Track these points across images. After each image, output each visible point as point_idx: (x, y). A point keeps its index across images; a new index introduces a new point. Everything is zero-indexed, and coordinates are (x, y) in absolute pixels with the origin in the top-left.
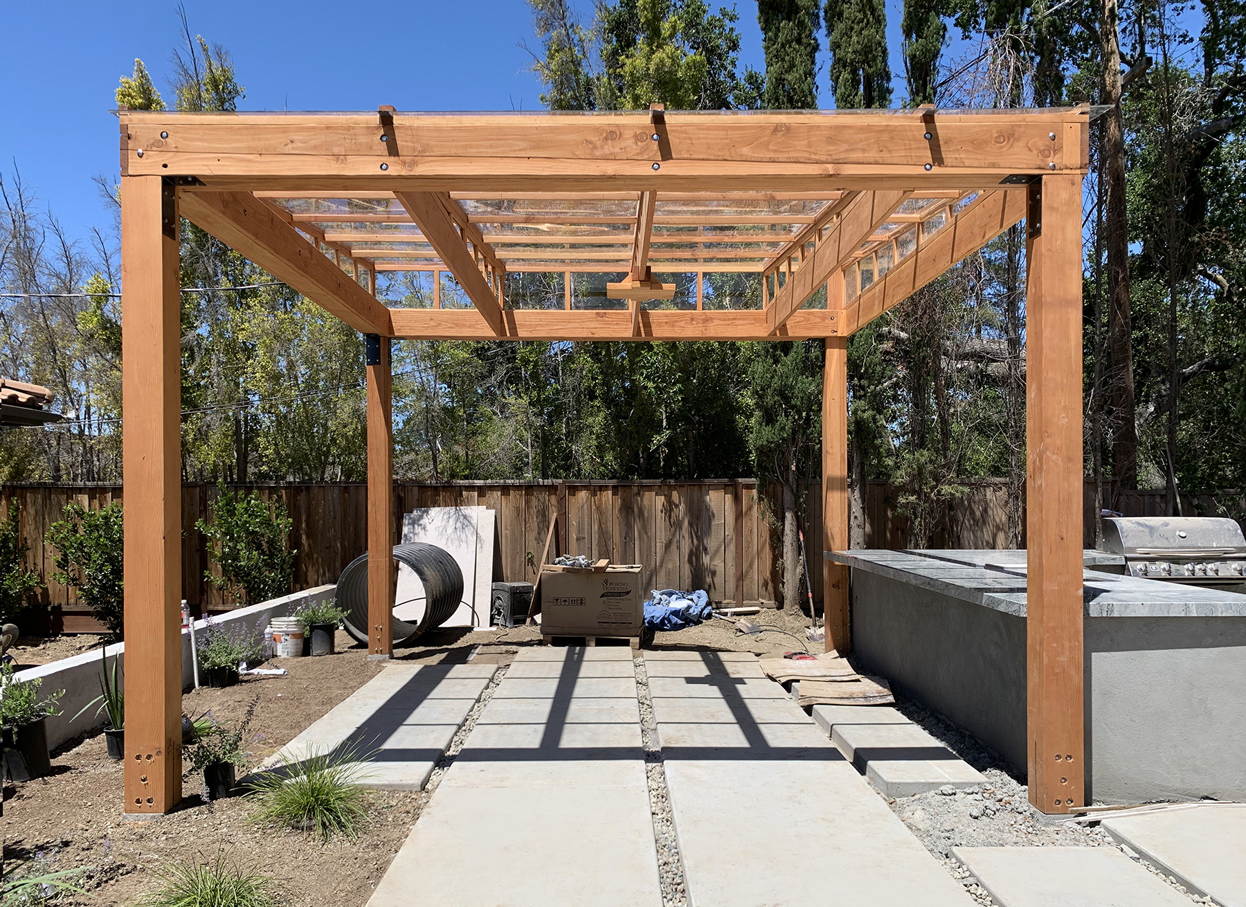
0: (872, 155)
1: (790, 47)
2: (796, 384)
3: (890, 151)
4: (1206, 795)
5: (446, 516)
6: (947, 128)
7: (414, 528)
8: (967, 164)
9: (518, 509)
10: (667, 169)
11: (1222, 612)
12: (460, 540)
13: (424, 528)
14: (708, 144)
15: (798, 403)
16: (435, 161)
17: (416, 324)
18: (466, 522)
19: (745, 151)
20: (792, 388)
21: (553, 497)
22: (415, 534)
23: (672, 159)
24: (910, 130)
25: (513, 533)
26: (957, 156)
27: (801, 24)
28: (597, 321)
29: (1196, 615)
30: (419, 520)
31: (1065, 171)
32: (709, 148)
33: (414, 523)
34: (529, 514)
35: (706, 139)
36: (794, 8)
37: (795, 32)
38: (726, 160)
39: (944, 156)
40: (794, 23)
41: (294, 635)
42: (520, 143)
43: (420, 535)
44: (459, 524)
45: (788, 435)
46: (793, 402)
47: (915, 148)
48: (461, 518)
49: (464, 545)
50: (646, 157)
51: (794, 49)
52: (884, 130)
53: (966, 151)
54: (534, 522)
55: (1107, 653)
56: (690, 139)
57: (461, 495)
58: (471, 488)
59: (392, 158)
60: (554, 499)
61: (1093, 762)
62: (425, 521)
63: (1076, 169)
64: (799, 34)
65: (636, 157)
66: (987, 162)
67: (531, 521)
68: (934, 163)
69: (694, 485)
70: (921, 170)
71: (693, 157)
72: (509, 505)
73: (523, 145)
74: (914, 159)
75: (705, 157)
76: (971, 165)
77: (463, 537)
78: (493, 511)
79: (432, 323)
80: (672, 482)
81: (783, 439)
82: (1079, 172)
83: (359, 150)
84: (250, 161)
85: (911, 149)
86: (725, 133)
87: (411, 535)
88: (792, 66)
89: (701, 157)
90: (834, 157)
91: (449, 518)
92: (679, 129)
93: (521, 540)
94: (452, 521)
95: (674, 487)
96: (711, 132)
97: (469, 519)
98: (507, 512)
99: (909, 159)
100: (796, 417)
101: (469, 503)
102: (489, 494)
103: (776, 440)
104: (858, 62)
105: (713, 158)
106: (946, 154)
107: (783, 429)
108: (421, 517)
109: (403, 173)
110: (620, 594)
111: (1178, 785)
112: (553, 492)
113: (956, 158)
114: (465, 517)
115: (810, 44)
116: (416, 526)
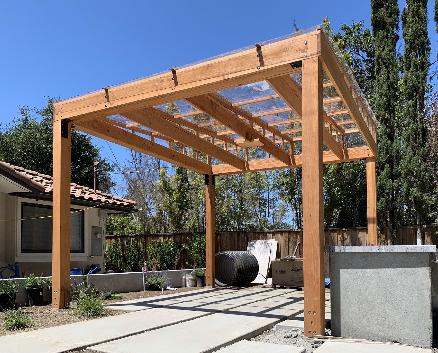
0: (239, 68)
1: (383, 41)
2: (387, 183)
3: (245, 65)
4: (395, 340)
5: (261, 243)
6: (265, 50)
7: (251, 248)
8: (273, 63)
9: (286, 241)
10: (177, 89)
11: (397, 250)
12: (265, 252)
13: (254, 247)
14: (188, 77)
15: (388, 191)
16: (118, 101)
17: (219, 170)
18: (268, 245)
19: (199, 77)
20: (385, 185)
21: (298, 235)
22: (251, 250)
23: (178, 85)
24: (252, 55)
25: (284, 250)
26: (269, 61)
27: (388, 30)
28: (277, 161)
29: (384, 252)
30: (253, 245)
31: (311, 57)
32: (188, 79)
33: (251, 246)
34: (290, 243)
35: (187, 75)
36: (385, 24)
37: (385, 34)
38: (194, 82)
39: (264, 62)
40: (385, 30)
41: (191, 279)
42: (137, 90)
43: (253, 250)
44: (265, 246)
45: (384, 206)
46: (386, 191)
47: (254, 62)
48: (266, 244)
49: (266, 254)
50: (171, 86)
51: (385, 41)
52: (243, 57)
53: (273, 58)
54: (291, 246)
55: (347, 270)
56: (183, 77)
57: (267, 236)
58: (270, 233)
59: (108, 103)
60: (299, 237)
61: (341, 319)
62: (255, 245)
63: (316, 54)
64: (387, 35)
65: (168, 87)
66: (280, 60)
67: (291, 245)
68: (261, 66)
69: (353, 230)
70: (256, 70)
71: (184, 83)
72: (283, 239)
73: (138, 90)
74: (254, 66)
75: (187, 82)
76: (275, 63)
77: (266, 251)
78: (277, 241)
79: (224, 169)
80: (344, 229)
81: (382, 207)
82: (316, 55)
83: (100, 102)
84: (78, 111)
85: (253, 62)
86: (193, 72)
87: (250, 250)
88: (384, 49)
89: (186, 82)
90: (227, 72)
91: (262, 244)
92: (179, 74)
93: (287, 252)
94: (263, 245)
95: (345, 231)
96: (189, 73)
97: (269, 244)
98: (282, 242)
99: (252, 67)
100: (388, 198)
101: (269, 239)
102: (276, 234)
103: (380, 208)
104: (412, 40)
105: (190, 82)
106: (265, 61)
107: (382, 203)
108: (254, 244)
109: (111, 107)
110: (298, 270)
111: (381, 334)
112: (298, 234)
113: (269, 62)
114: (268, 244)
115: (392, 37)
116: (252, 247)
